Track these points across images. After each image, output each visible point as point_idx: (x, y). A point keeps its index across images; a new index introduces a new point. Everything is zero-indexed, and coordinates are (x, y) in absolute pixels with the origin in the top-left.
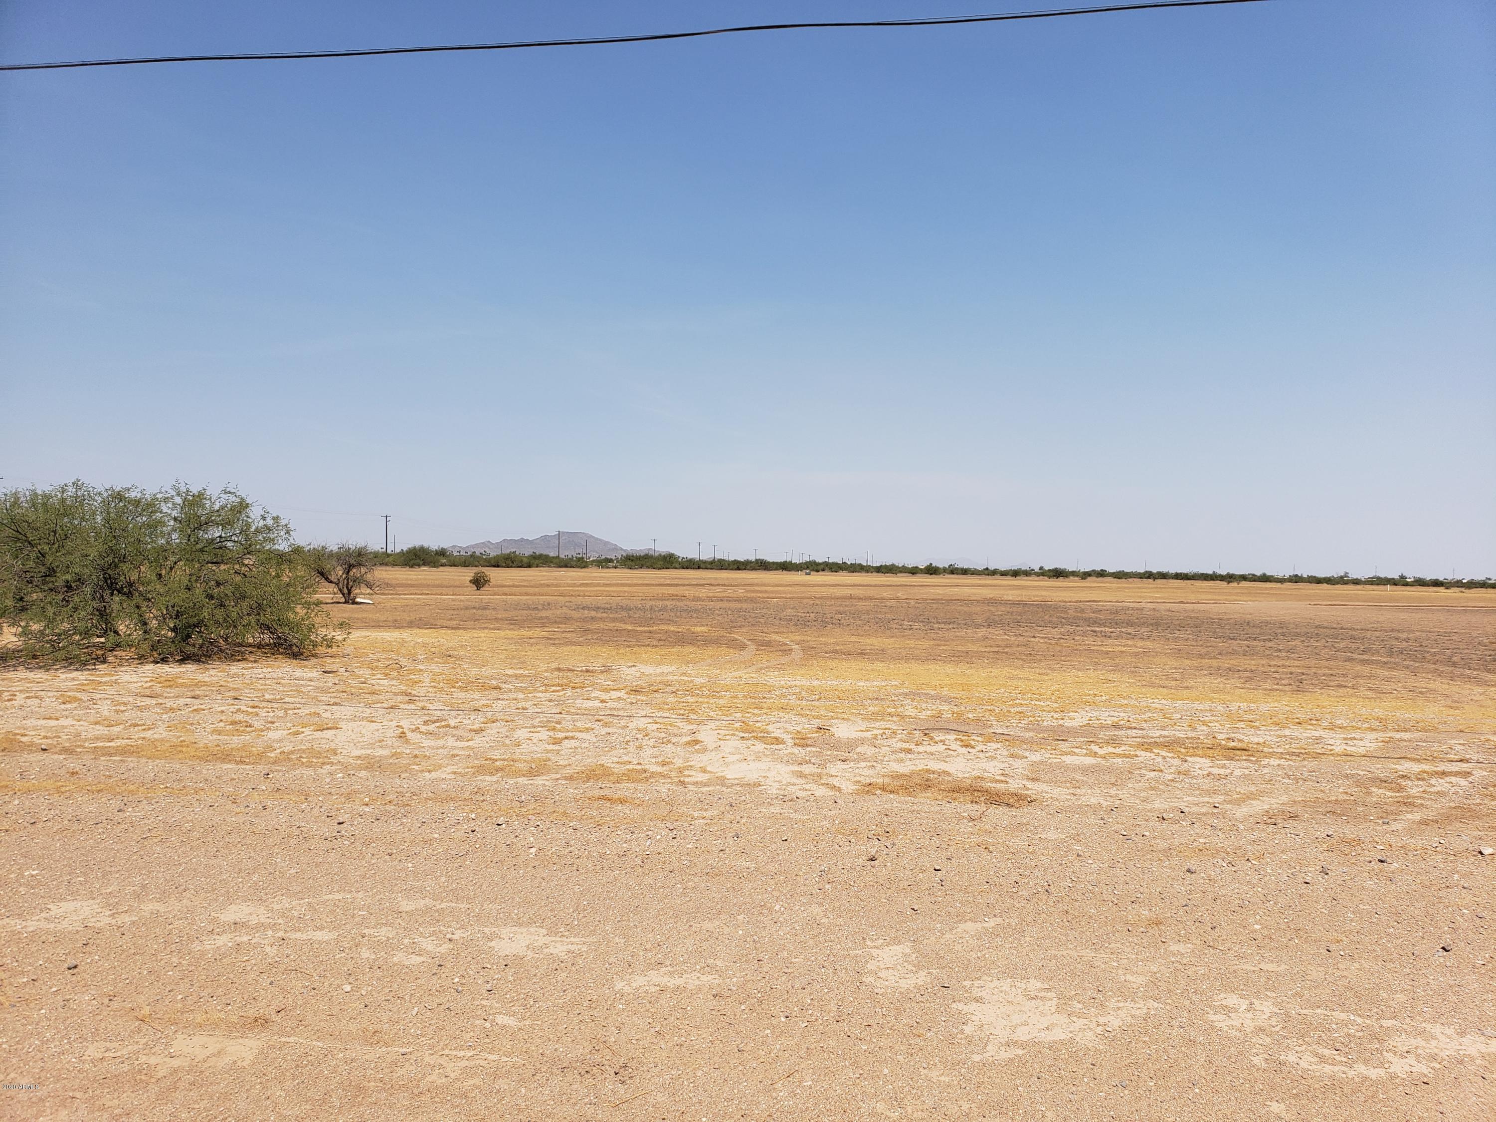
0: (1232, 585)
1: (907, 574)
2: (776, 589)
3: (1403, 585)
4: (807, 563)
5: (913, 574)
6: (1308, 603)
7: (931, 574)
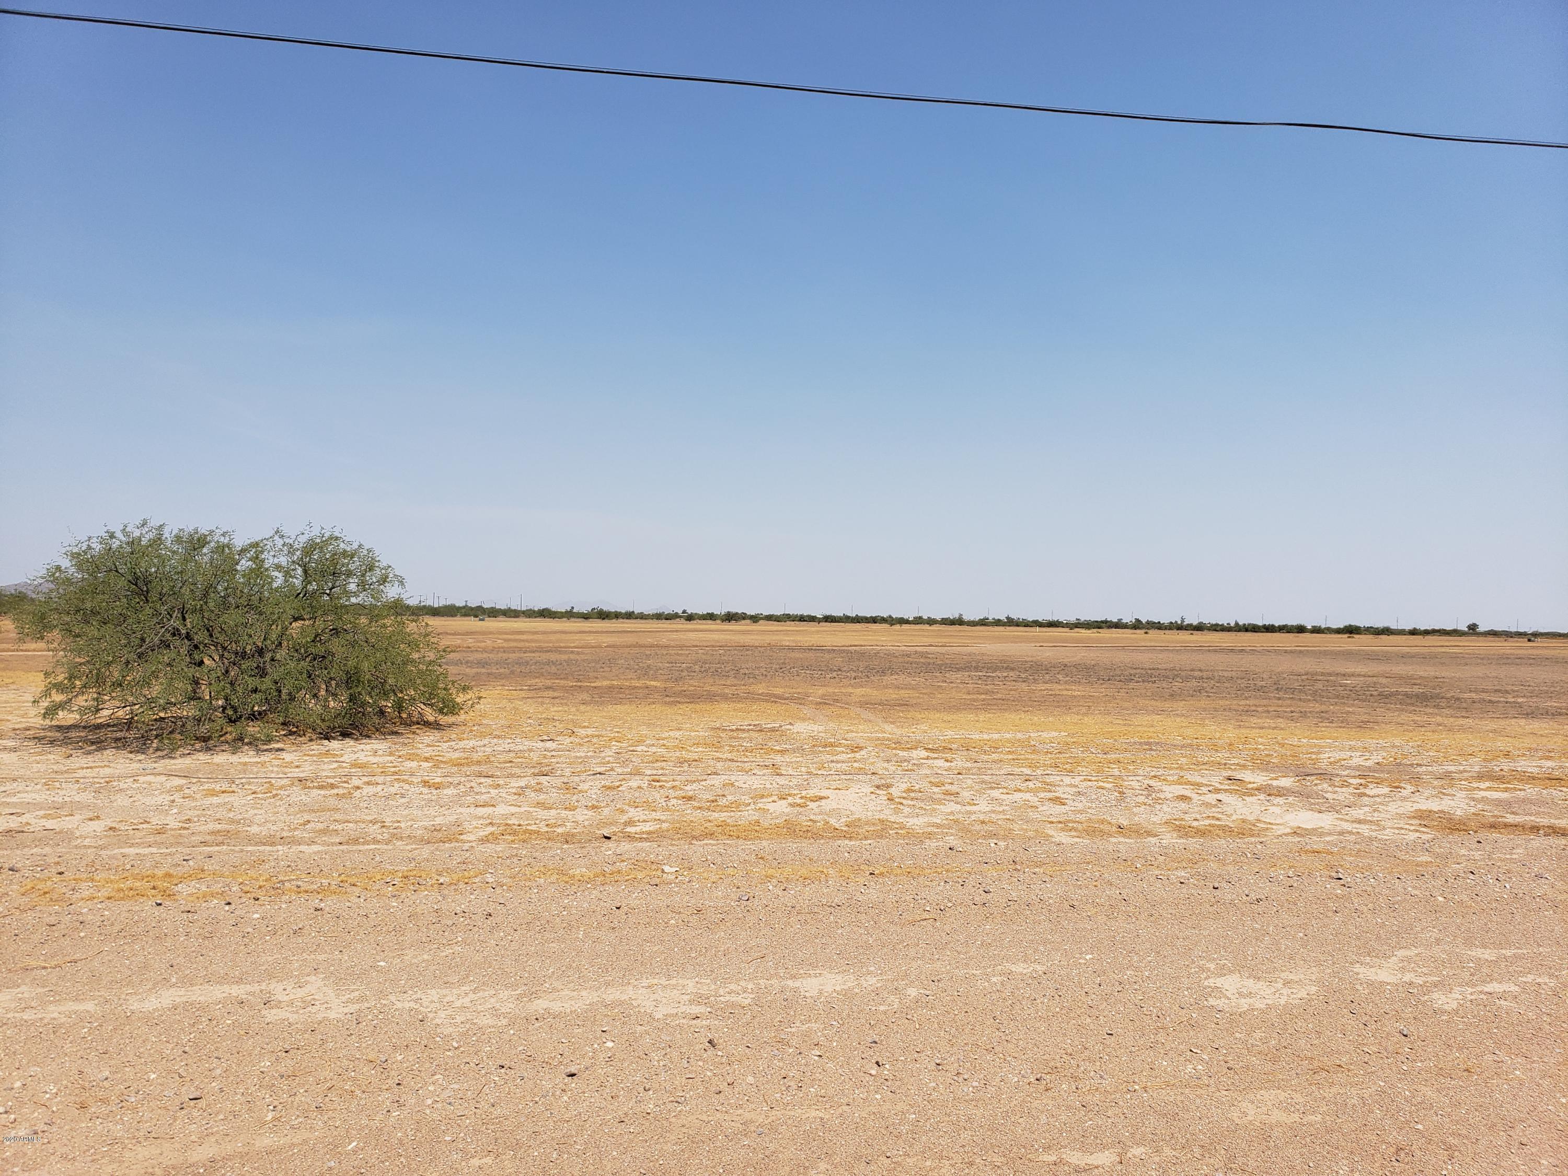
0: (894, 627)
1: (580, 620)
2: (535, 637)
3: (1025, 626)
4: (446, 607)
5: (586, 618)
6: (1033, 645)
7: (604, 619)
